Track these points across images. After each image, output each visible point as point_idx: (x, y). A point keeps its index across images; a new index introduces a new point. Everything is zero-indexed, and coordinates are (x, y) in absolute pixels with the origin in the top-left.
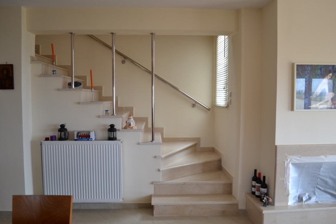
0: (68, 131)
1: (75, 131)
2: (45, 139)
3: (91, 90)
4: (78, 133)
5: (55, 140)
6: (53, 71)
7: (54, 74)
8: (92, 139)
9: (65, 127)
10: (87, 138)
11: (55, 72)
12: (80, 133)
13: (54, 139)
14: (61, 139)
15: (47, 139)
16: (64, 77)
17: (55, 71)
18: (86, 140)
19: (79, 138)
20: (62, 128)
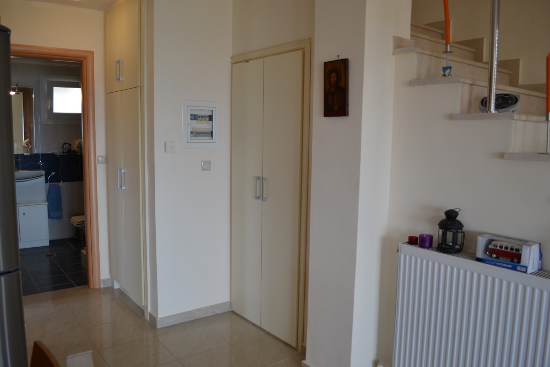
0: (464, 229)
1: (481, 234)
2: (407, 240)
3: (544, 118)
4: (490, 242)
5: (430, 247)
6: (445, 69)
7: (445, 75)
8: (526, 267)
9: (458, 218)
10: (512, 261)
11: (447, 72)
12: (494, 243)
13: (427, 244)
14: (443, 248)
15: (412, 241)
16: (470, 82)
17: (450, 68)
18: (509, 268)
19: (491, 256)
20: (450, 220)
